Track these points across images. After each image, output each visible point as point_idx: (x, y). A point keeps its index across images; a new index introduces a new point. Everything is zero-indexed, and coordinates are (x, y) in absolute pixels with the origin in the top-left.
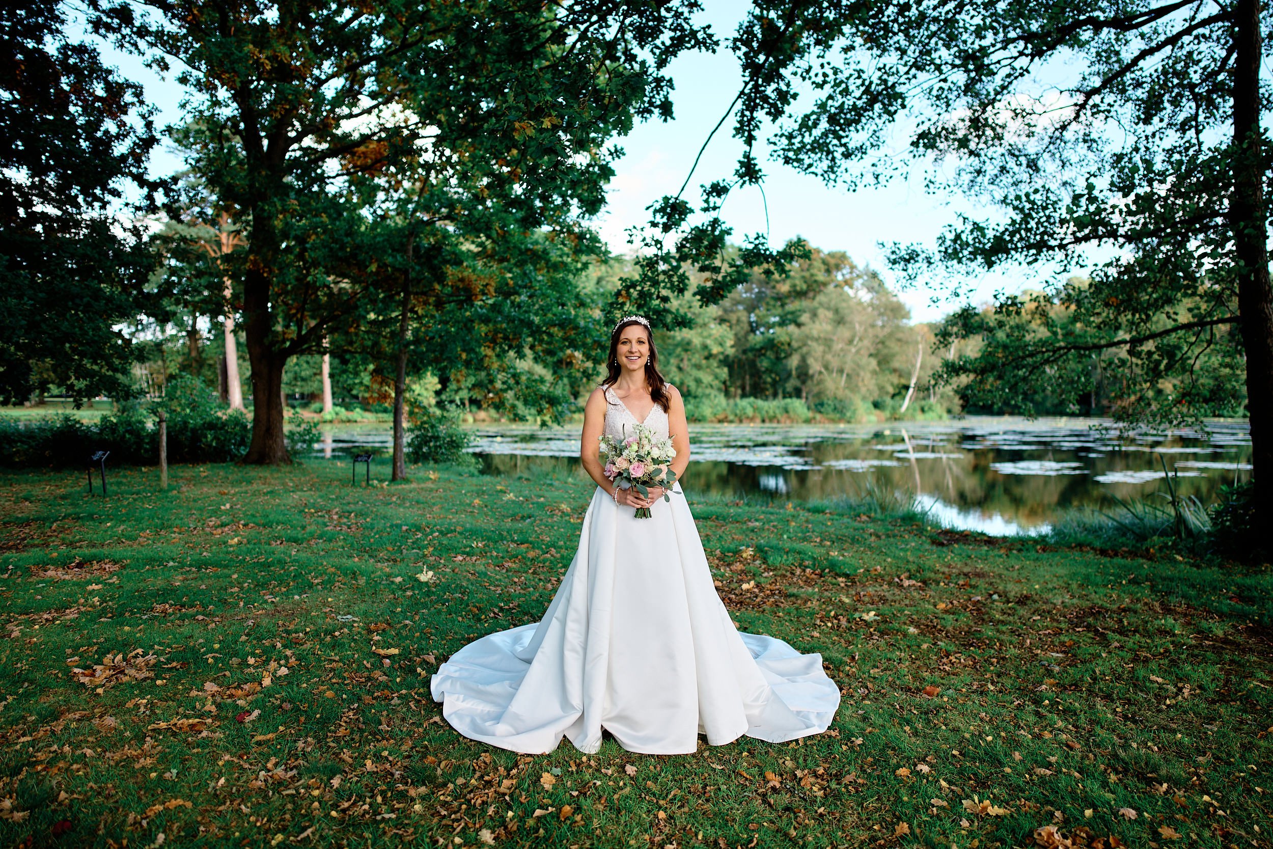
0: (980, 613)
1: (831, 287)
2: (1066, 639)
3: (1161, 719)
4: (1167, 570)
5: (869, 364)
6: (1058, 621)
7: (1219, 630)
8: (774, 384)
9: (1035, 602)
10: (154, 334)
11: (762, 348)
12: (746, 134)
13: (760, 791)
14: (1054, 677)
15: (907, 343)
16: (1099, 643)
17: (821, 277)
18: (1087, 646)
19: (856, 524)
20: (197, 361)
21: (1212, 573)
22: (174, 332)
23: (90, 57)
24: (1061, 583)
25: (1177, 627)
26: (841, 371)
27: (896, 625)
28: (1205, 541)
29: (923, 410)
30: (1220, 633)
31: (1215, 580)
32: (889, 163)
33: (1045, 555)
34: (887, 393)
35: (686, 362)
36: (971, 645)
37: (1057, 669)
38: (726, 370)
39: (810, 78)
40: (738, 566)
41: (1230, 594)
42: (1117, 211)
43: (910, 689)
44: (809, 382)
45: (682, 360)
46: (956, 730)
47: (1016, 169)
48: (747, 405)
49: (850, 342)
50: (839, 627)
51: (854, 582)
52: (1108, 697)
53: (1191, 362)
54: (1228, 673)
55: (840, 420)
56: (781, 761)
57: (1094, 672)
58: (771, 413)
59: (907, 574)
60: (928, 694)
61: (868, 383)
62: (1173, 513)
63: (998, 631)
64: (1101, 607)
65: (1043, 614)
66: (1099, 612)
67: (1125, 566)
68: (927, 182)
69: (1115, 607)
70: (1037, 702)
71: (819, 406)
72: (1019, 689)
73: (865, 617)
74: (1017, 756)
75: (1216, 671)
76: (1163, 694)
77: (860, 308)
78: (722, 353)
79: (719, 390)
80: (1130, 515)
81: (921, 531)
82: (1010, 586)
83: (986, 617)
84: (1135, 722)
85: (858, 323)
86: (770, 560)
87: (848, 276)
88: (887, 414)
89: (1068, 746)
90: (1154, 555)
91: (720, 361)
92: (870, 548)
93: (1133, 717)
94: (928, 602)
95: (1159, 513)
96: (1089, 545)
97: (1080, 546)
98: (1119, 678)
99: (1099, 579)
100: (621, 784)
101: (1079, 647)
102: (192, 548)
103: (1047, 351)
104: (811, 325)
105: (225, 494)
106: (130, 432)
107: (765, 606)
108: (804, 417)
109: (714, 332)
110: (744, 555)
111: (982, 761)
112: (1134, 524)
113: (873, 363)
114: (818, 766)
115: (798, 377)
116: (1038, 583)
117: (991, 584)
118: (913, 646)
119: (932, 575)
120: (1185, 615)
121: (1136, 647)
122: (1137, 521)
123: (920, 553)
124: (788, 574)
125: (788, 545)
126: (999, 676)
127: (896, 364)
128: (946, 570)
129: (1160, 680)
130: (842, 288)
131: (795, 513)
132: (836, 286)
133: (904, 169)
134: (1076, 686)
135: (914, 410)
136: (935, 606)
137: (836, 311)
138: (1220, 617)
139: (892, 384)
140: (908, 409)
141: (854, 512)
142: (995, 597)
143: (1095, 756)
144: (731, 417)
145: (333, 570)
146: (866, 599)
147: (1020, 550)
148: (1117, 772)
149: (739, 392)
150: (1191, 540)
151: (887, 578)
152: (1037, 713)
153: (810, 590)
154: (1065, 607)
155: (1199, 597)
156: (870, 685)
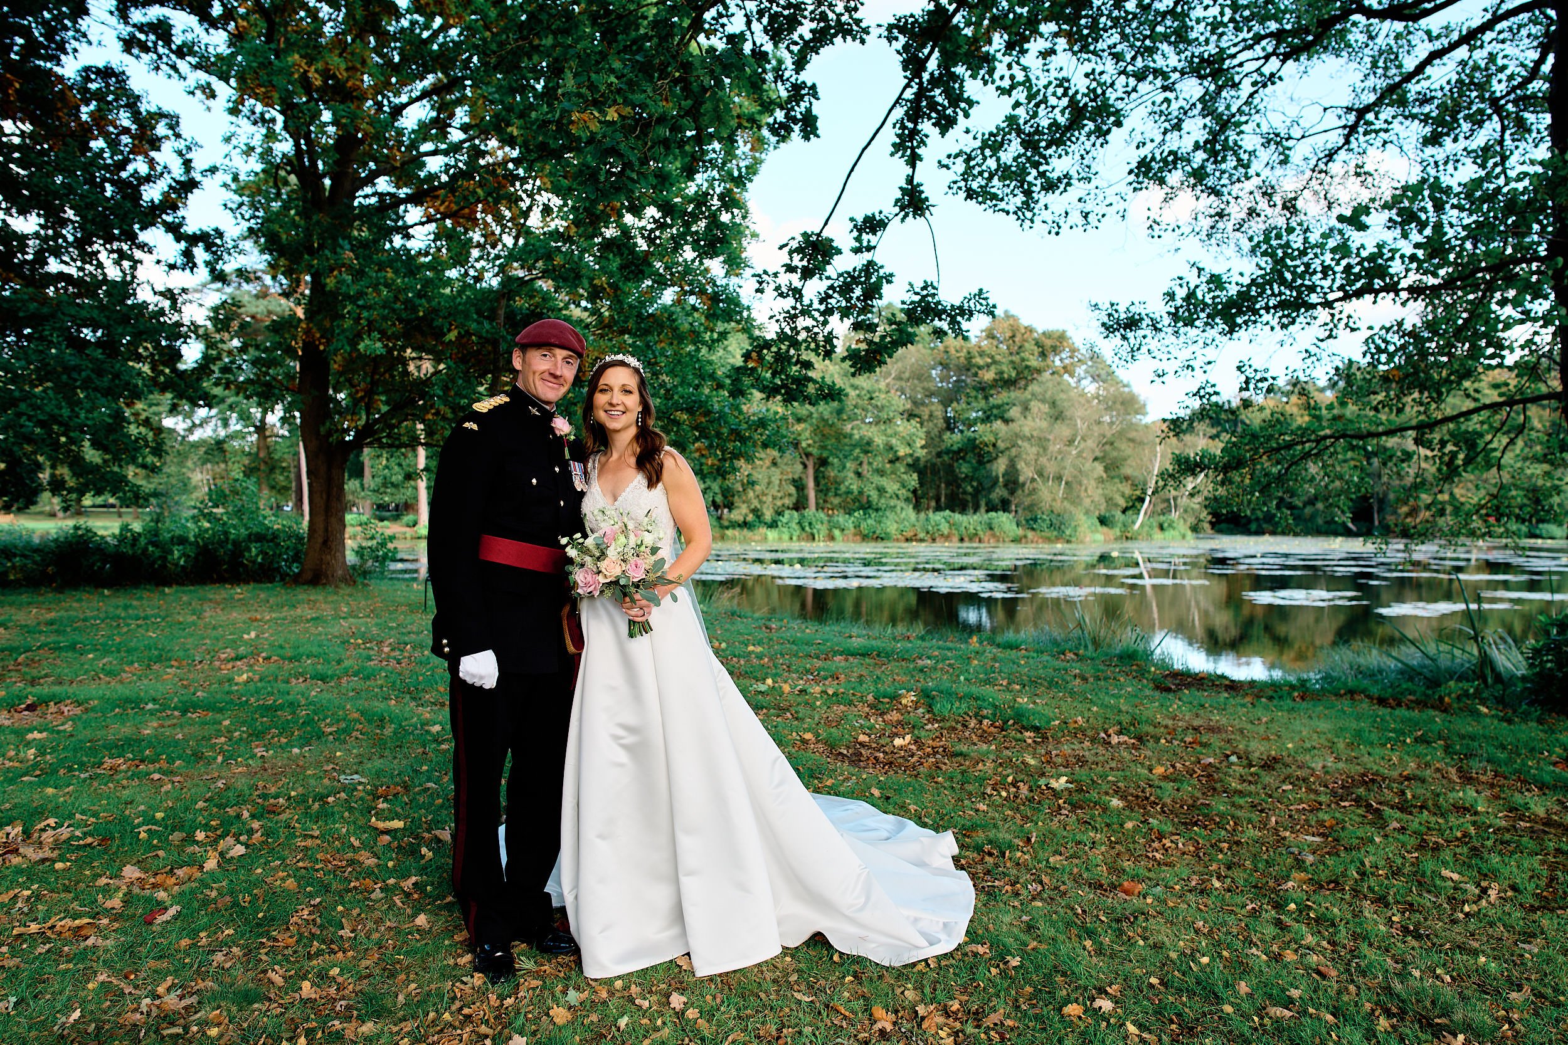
0: (1211, 781)
1: (1047, 375)
2: (1326, 817)
3: (1457, 934)
4: (1465, 725)
5: (1094, 469)
6: (1317, 792)
7: (1539, 806)
8: (977, 492)
9: (1287, 766)
10: (215, 431)
11: (960, 450)
12: (909, 152)
13: (861, 1036)
14: (1305, 870)
15: (1141, 443)
16: (1372, 823)
17: (1034, 362)
18: (1354, 825)
19: (1058, 664)
20: (266, 463)
21: (1529, 731)
22: (239, 427)
23: (118, 82)
24: (1322, 741)
25: (1480, 802)
26: (1059, 478)
27: (1094, 795)
28: (1519, 687)
29: (1161, 528)
30: (1541, 812)
31: (1534, 740)
32: (1101, 197)
33: (1304, 705)
34: (1116, 505)
35: (865, 466)
36: (1196, 824)
37: (1310, 859)
38: (915, 476)
39: (993, 82)
40: (894, 716)
41: (1554, 758)
42: (1397, 256)
43: (1101, 886)
44: (1020, 492)
45: (861, 464)
46: (1157, 947)
47: (1269, 211)
48: (940, 519)
49: (1071, 442)
50: (1016, 797)
51: (1045, 738)
52: (1381, 901)
53: (1498, 454)
54: (1553, 867)
55: (1058, 539)
56: (898, 991)
57: (1363, 864)
58: (972, 531)
59: (1117, 728)
60: (1126, 892)
61: (1093, 494)
62: (1475, 652)
63: (1233, 805)
64: (1377, 774)
65: (1296, 782)
66: (1373, 781)
67: (1410, 720)
68: (1150, 222)
69: (1395, 774)
70: (1279, 906)
71: (1031, 521)
72: (1255, 887)
73: (1054, 784)
74: (1243, 987)
75: (1536, 865)
76: (1459, 896)
77: (1082, 400)
78: (911, 455)
79: (907, 500)
80: (1419, 654)
81: (1142, 673)
82: (1253, 745)
83: (1218, 785)
84: (1418, 937)
85: (1080, 418)
86: (937, 708)
87: (1067, 361)
88: (1117, 531)
89: (1319, 973)
90: (1450, 705)
91: (908, 465)
92: (1072, 693)
93: (1416, 930)
94: (1142, 764)
95: (1457, 653)
96: (1363, 692)
97: (1352, 693)
98: (1396, 873)
99: (1374, 737)
100: (659, 1022)
101: (1343, 828)
102: (185, 687)
103: (1309, 441)
104: (1022, 421)
105: (256, 620)
106: (154, 544)
107: (921, 769)
108: (1012, 534)
109: (901, 429)
110: (904, 701)
111: (1191, 994)
112: (1424, 666)
113: (1099, 468)
114: (952, 998)
115: (1005, 485)
116: (1292, 740)
117: (1229, 741)
118: (1113, 825)
119: (1151, 729)
120: (1492, 786)
121: (1423, 829)
122: (1428, 662)
123: (1137, 701)
124: (959, 726)
125: (963, 689)
126: (1229, 868)
127: (1127, 471)
128: (1170, 723)
129: (1455, 876)
130: (1061, 376)
131: (981, 649)
132: (1053, 374)
133: (1121, 206)
134: (1336, 883)
135: (1151, 527)
136: (1151, 770)
137: (1054, 404)
138: (1540, 789)
139: (1123, 496)
140: (1142, 525)
141: (1058, 649)
142: (1234, 759)
143: (1358, 988)
144: (922, 535)
145: (356, 715)
146: (1059, 760)
147: (1271, 698)
148: (1389, 1014)
149: (933, 504)
150: (1500, 686)
151: (1090, 733)
152: (1279, 923)
153: (985, 747)
154: (1326, 773)
155: (1509, 762)
156: (1046, 879)
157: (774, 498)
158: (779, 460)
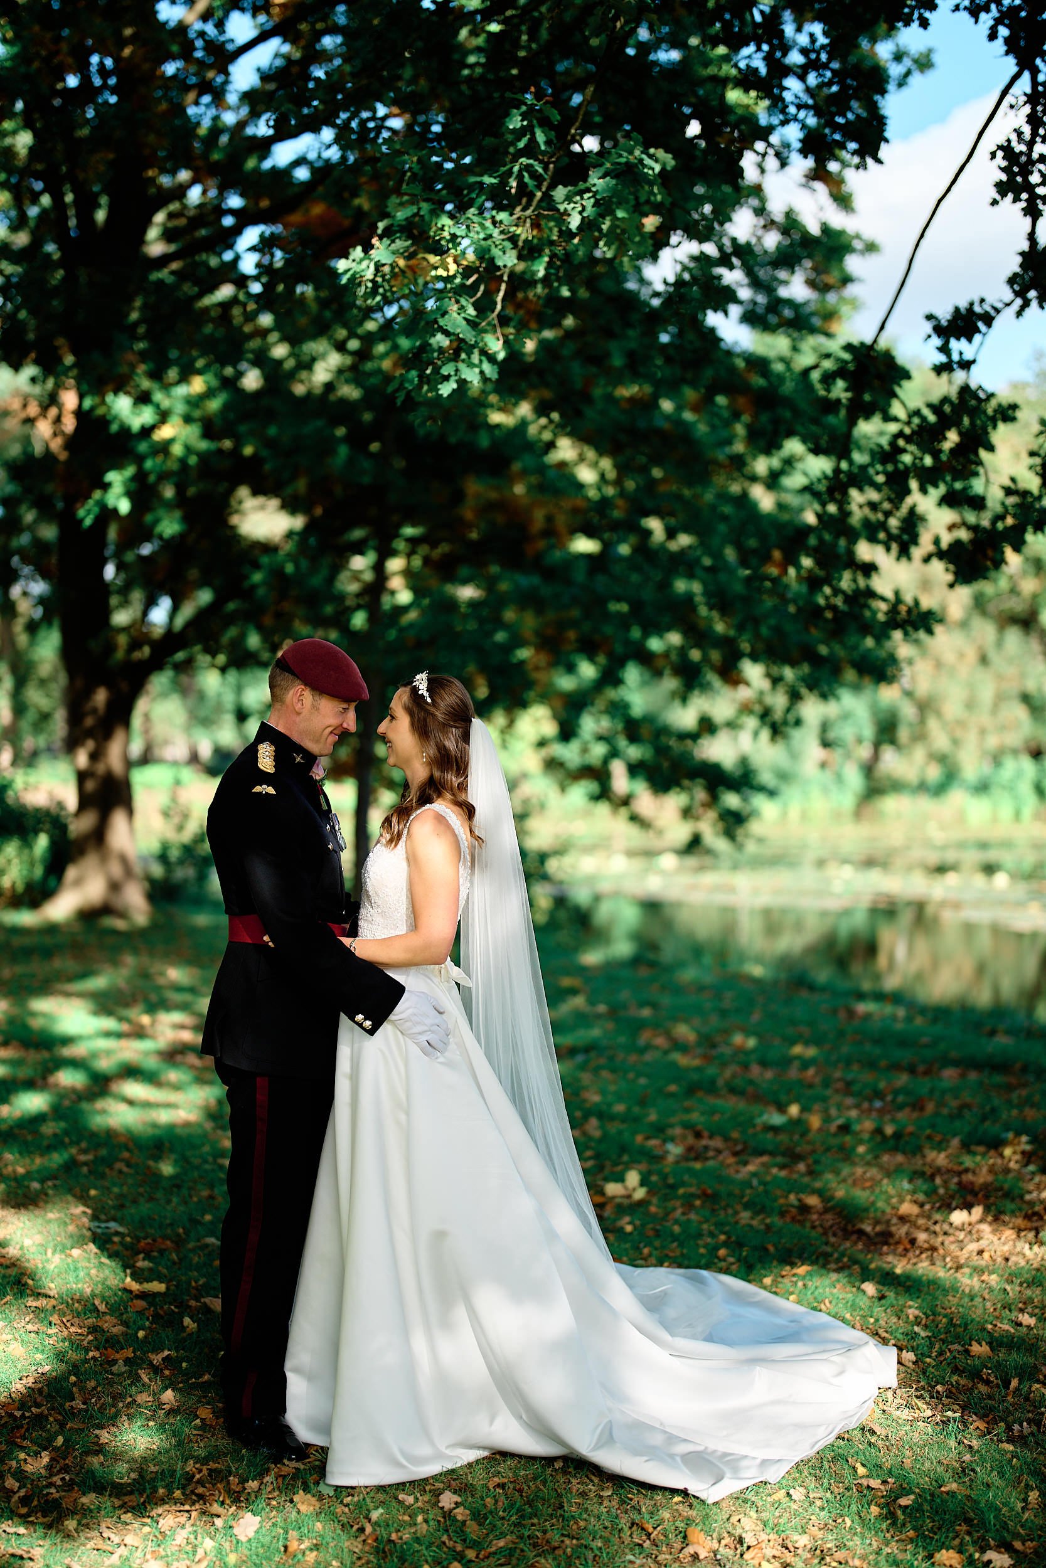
12: (1025, 194)
157: (983, 732)
158: (992, 655)
